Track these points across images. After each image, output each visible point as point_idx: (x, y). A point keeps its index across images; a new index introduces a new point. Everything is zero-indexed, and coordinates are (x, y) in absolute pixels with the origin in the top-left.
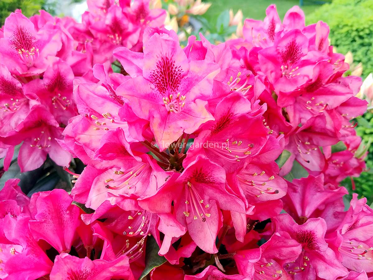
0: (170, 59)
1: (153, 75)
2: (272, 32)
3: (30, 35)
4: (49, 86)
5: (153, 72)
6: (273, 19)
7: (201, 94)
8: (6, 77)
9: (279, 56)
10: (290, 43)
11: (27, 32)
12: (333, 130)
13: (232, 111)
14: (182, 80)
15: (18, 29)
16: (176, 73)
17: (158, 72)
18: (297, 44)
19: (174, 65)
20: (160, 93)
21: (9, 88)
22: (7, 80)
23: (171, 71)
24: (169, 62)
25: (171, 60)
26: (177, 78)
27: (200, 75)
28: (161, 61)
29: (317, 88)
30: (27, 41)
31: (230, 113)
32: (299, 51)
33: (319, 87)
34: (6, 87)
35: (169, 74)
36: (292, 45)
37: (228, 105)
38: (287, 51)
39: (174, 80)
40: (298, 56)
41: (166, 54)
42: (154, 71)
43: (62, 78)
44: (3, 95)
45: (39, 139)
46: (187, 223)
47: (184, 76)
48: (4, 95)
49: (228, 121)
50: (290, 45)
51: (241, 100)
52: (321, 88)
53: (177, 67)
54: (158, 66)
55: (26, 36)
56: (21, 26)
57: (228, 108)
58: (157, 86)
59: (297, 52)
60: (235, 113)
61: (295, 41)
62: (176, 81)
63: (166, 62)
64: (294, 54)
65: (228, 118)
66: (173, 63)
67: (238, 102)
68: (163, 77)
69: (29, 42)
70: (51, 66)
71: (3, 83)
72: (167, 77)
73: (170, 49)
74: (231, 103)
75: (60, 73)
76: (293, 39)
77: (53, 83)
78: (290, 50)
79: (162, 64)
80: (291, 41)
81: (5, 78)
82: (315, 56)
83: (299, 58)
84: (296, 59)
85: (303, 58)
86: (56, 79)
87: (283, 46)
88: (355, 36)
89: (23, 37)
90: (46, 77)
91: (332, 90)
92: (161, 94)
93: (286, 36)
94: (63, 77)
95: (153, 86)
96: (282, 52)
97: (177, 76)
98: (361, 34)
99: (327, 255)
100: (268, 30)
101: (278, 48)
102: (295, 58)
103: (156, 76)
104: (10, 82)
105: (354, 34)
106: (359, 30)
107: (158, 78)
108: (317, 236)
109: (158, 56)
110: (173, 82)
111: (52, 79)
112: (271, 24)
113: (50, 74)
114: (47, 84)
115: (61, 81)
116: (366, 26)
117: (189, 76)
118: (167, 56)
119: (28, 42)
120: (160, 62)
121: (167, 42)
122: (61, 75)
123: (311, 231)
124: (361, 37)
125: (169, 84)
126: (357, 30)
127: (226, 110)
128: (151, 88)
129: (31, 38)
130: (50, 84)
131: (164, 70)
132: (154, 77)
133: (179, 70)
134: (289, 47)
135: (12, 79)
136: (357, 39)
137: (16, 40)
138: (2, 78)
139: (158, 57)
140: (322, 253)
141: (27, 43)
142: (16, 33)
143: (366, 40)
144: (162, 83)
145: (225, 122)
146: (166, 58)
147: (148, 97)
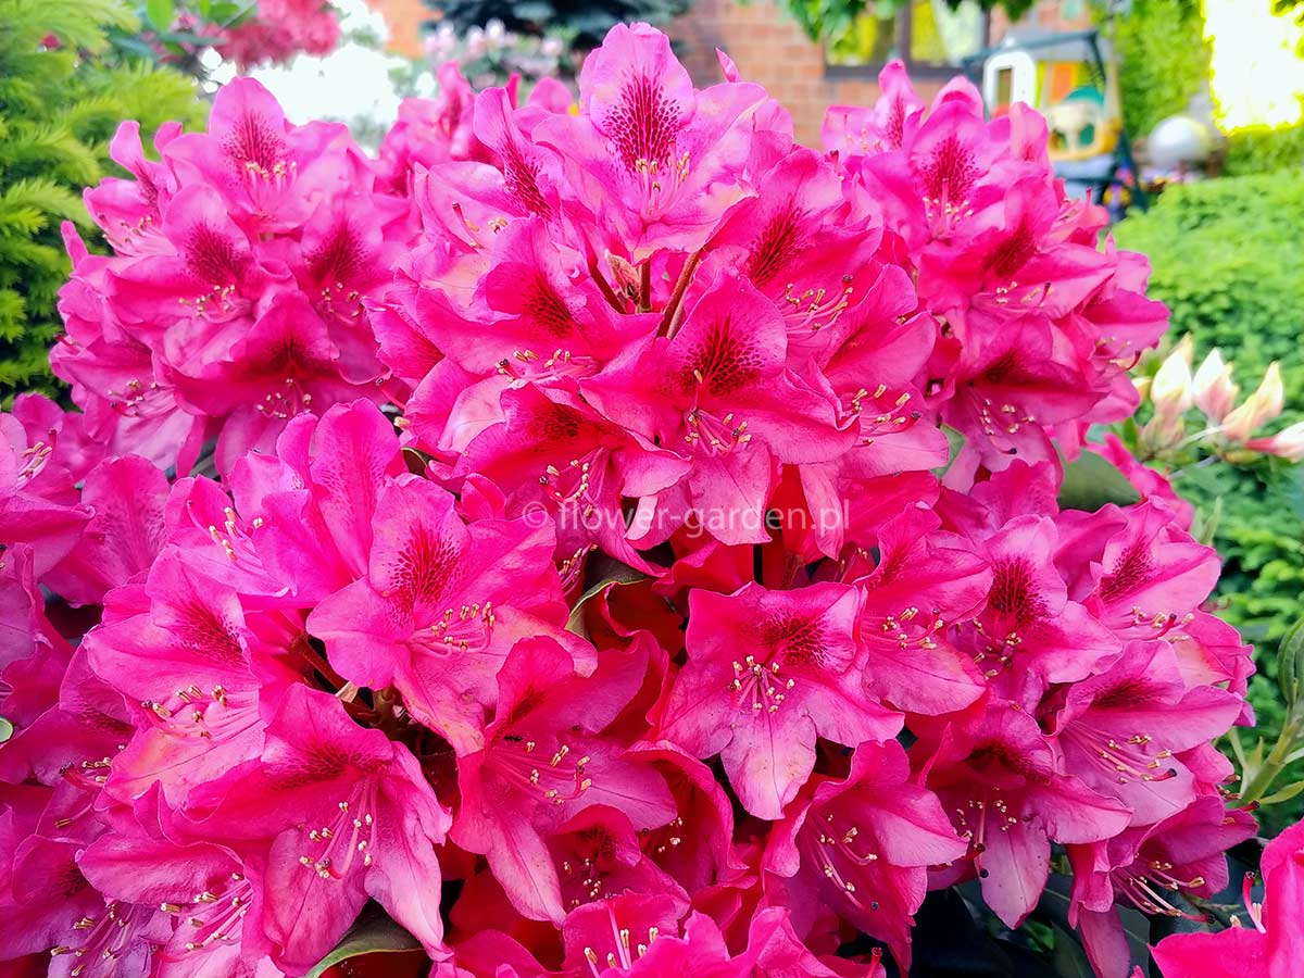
0: (652, 81)
1: (612, 118)
2: (896, 132)
3: (273, 136)
4: (314, 259)
5: (614, 110)
6: (898, 98)
7: (725, 167)
8: (213, 223)
9: (917, 180)
10: (944, 142)
11: (266, 127)
12: (1073, 365)
13: (799, 205)
14: (680, 135)
15: (244, 115)
16: (664, 115)
17: (623, 110)
18: (961, 145)
19: (660, 96)
20: (627, 170)
21: (211, 260)
22: (212, 232)
23: (655, 110)
24: (649, 89)
25: (655, 82)
26: (667, 128)
27: (720, 120)
28: (631, 82)
29: (1024, 260)
30: (264, 151)
31: (795, 208)
32: (968, 164)
33: (1029, 257)
34: (205, 254)
35: (648, 117)
36: (950, 145)
37: (789, 186)
38: (938, 163)
39: (659, 136)
40: (966, 178)
41: (644, 69)
42: (616, 107)
43: (351, 240)
44: (192, 280)
45: (279, 397)
46: (693, 493)
47: (684, 123)
48: (194, 282)
49: (788, 232)
50: (944, 148)
51: (820, 174)
52: (1033, 260)
53: (667, 101)
54: (624, 97)
55: (263, 138)
56: (252, 111)
57: (790, 194)
58: (621, 146)
59: (961, 166)
60: (806, 208)
61: (956, 135)
62: (664, 138)
63: (644, 88)
64: (957, 174)
65: (788, 224)
66: (659, 92)
67: (811, 180)
68: (635, 126)
69: (269, 153)
70: (328, 201)
71: (201, 241)
72: (644, 129)
73: (653, 57)
74: (795, 180)
75: (347, 224)
76: (949, 131)
77: (326, 253)
78: (943, 163)
79: (636, 91)
80: (946, 137)
81: (210, 225)
82: (1009, 172)
83: (970, 184)
84: (961, 187)
85: (979, 183)
86: (334, 241)
87: (926, 151)
88: (1187, 316)
89: (255, 139)
90: (310, 234)
91: (1064, 263)
92: (627, 173)
93: (933, 124)
94: (354, 237)
95: (611, 146)
96: (925, 168)
97: (666, 125)
98: (1206, 309)
99: (1067, 621)
100: (887, 127)
101: (913, 158)
102: (960, 183)
103: (619, 121)
104: (220, 237)
105: (1183, 310)
106: (1198, 299)
107: (623, 127)
108: (1036, 566)
109: (626, 72)
110: (658, 141)
111: (327, 239)
112: (894, 112)
113: (324, 224)
114: (310, 255)
115: (347, 247)
116: (1220, 286)
117: (694, 125)
118: (646, 74)
119: (266, 154)
120: (629, 86)
121: (646, 41)
122: (350, 229)
123: (1019, 558)
124: (1206, 321)
125: (649, 147)
126: (1190, 299)
127: (784, 200)
128: (608, 151)
129: (275, 143)
130: (318, 254)
131: (637, 107)
132: (615, 124)
133: (672, 109)
134: (940, 153)
135: (226, 227)
136: (1194, 325)
137: (238, 144)
138: (201, 225)
139: (625, 75)
140: (1055, 621)
141: (262, 155)
142: (238, 128)
143: (1224, 329)
144: (631, 140)
145: (784, 236)
146: (644, 77)
147: (599, 170)
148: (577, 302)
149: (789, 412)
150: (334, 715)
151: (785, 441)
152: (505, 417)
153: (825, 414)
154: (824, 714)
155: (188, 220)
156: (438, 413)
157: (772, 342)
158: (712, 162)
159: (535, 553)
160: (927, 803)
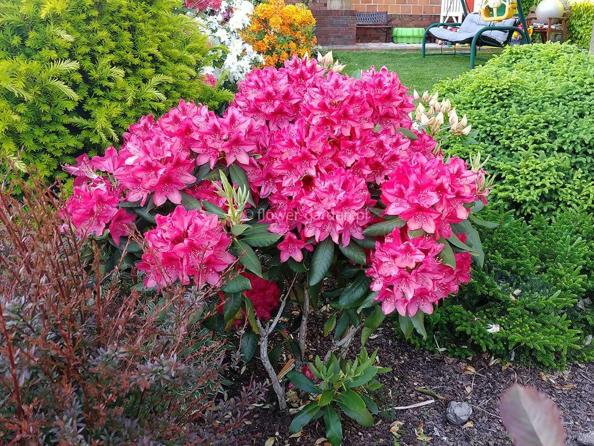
117: (343, 85)
123: (382, 140)
125: (337, 87)
127: (353, 94)
128: (332, 88)
135: (272, 91)
147: (332, 90)
148: (329, 107)
149: (353, 120)
150: (306, 150)
151: (353, 124)
152: (320, 120)
153: (357, 120)
154: (356, 157)
155: (267, 90)
156: (311, 120)
157: (351, 112)
158: (345, 89)
159: (324, 136)
160: (368, 167)
